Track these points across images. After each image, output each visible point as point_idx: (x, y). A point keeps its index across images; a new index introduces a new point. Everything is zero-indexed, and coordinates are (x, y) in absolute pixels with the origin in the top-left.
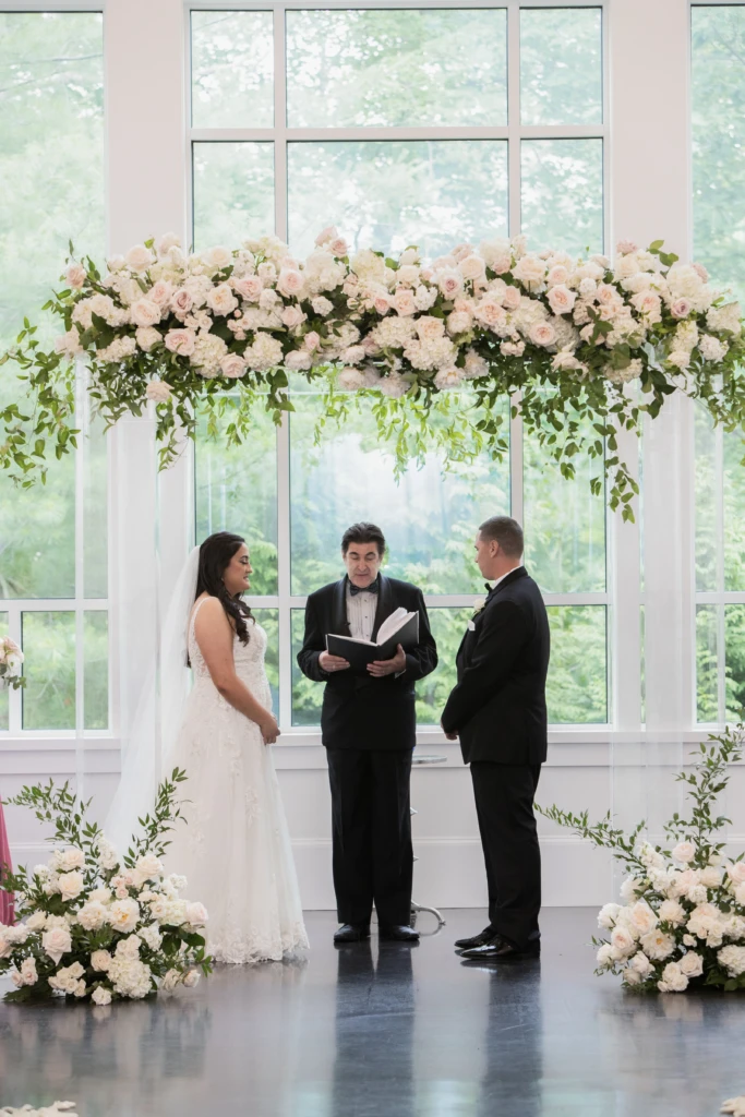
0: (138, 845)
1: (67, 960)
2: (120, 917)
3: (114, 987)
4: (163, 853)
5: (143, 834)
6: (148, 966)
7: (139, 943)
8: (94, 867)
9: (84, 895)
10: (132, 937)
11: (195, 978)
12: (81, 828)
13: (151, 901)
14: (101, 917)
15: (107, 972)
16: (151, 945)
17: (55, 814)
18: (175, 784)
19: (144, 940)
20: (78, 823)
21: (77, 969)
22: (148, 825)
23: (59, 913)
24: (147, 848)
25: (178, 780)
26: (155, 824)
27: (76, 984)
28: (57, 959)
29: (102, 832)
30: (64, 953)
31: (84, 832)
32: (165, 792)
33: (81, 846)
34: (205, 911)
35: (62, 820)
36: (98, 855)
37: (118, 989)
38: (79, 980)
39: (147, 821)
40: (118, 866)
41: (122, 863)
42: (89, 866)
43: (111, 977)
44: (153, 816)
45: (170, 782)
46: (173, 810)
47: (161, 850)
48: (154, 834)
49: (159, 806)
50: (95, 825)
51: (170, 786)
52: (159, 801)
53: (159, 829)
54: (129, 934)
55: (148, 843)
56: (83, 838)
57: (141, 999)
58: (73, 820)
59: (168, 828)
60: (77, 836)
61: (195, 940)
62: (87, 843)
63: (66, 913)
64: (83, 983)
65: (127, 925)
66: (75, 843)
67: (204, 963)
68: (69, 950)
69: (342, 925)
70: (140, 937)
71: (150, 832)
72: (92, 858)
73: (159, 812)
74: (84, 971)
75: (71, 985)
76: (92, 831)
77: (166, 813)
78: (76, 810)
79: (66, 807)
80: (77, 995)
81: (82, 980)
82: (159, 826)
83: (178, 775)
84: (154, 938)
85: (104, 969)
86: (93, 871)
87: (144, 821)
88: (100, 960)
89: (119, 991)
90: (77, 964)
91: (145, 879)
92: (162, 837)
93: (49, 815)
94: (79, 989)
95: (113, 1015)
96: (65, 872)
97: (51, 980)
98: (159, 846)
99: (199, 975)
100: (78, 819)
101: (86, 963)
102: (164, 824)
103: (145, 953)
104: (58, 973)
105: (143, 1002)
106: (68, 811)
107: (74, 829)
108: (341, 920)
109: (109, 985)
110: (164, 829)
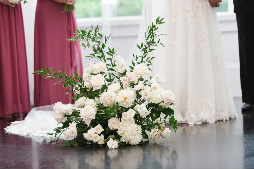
0: (137, 59)
1: (94, 124)
2: (123, 99)
3: (121, 138)
4: (151, 64)
5: (139, 53)
6: (140, 127)
7: (134, 113)
8: (113, 72)
9: (105, 87)
10: (131, 110)
11: (168, 133)
12: (106, 51)
13: (141, 90)
14: (113, 99)
15: (117, 130)
16: (141, 115)
17: (92, 44)
18: (157, 26)
19: (137, 112)
20: (104, 48)
21: (99, 128)
22: (142, 48)
23: (92, 97)
24: (142, 61)
25: (159, 24)
26: (146, 48)
27: (99, 138)
28: (88, 123)
29: (117, 53)
30: (92, 120)
31: (107, 53)
32: (151, 30)
33: (105, 61)
34: (173, 95)
35: (96, 47)
36: (115, 65)
37: (123, 140)
38: (100, 135)
39: (142, 46)
40: (126, 71)
41: (128, 69)
42: (111, 71)
43: (119, 133)
44: (145, 43)
45: (155, 24)
46: (156, 40)
47: (149, 62)
48: (146, 53)
49: (148, 38)
50: (113, 49)
51: (155, 26)
52: (148, 34)
53: (148, 51)
54: (128, 109)
55: (142, 59)
56: (107, 56)
57: (136, 145)
58: (101, 46)
59: (153, 50)
60: (103, 55)
61: (168, 111)
62: (109, 59)
63: (96, 98)
64: (103, 137)
65: (127, 103)
66: (102, 59)
67: (173, 124)
68: (94, 118)
69: (244, 104)
70: (135, 110)
71: (143, 52)
72: (112, 67)
73: (148, 41)
74: (103, 130)
75: (96, 138)
76: (112, 52)
77: (153, 42)
78: (103, 41)
79: (98, 40)
80: (99, 143)
81: (102, 135)
82: (148, 49)
83: (159, 21)
84: (143, 110)
85: (116, 128)
86: (112, 74)
87: (140, 46)
88: (113, 123)
89: (124, 141)
90: (99, 126)
91: (139, 78)
92: (149, 55)
93: (88, 44)
94: (100, 140)
95: (120, 154)
96: (95, 75)
97: (85, 135)
98: (148, 60)
99: (170, 131)
100: (103, 46)
101: (105, 125)
102: (151, 47)
103: (138, 119)
104: (88, 131)
105: (138, 147)
106: (99, 42)
107: (101, 51)
108: (244, 101)
109: (118, 137)
110: (151, 50)
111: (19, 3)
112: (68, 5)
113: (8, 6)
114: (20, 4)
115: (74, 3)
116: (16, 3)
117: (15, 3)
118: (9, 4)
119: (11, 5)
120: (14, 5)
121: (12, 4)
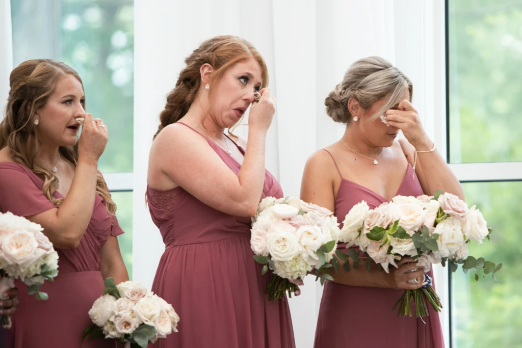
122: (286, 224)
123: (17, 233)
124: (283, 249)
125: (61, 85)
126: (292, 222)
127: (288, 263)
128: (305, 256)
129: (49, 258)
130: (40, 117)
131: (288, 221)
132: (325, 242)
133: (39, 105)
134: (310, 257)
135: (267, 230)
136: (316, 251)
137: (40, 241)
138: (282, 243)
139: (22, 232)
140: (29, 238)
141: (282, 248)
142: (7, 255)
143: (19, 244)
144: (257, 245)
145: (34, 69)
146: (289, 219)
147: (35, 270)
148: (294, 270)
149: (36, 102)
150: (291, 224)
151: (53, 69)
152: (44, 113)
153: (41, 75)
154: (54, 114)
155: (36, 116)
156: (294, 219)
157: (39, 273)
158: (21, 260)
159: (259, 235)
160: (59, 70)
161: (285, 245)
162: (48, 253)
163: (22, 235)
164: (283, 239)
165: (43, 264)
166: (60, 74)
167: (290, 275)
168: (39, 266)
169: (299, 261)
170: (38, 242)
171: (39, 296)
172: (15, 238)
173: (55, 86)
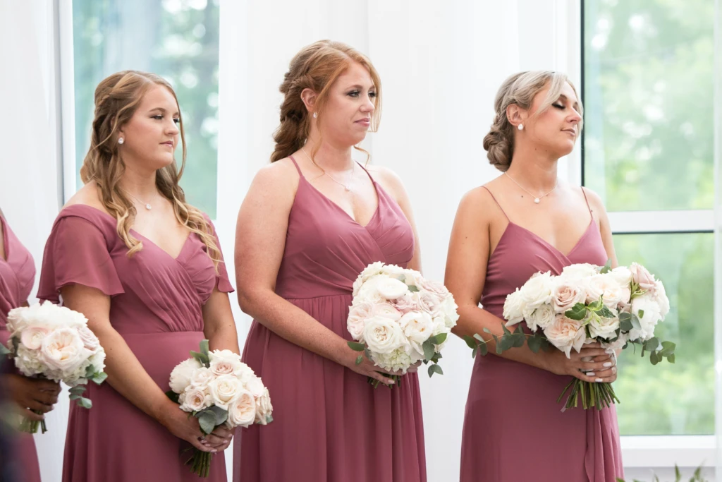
111: (411, 371)
112: (587, 384)
113: (370, 379)
114: (414, 376)
115: (613, 376)
116: (401, 370)
117: (395, 370)
118: (374, 375)
119: (381, 378)
120: (392, 377)
121: (386, 375)
122: (390, 307)
123: (59, 331)
124: (382, 340)
125: (148, 96)
126: (397, 306)
127: (387, 355)
128: (408, 349)
129: (95, 357)
130: (125, 134)
131: (394, 305)
132: (435, 334)
133: (122, 119)
134: (414, 350)
135: (367, 311)
136: (422, 344)
137: (85, 339)
138: (382, 333)
139: (63, 330)
140: (73, 336)
141: (381, 338)
142: (48, 359)
143: (61, 344)
144: (354, 327)
145: (119, 79)
146: (395, 302)
147: (80, 373)
148: (393, 362)
149: (120, 117)
150: (396, 308)
151: (140, 78)
152: (128, 129)
153: (127, 85)
154: (140, 130)
155: (121, 134)
156: (402, 302)
157: (83, 376)
158: (66, 365)
159: (358, 314)
160: (147, 80)
161: (385, 335)
162: (94, 352)
163: (65, 334)
164: (384, 327)
165: (88, 365)
166: (148, 84)
167: (389, 366)
168: (84, 369)
169: (401, 353)
170: (83, 340)
171: (81, 403)
172: (56, 337)
173: (141, 98)
